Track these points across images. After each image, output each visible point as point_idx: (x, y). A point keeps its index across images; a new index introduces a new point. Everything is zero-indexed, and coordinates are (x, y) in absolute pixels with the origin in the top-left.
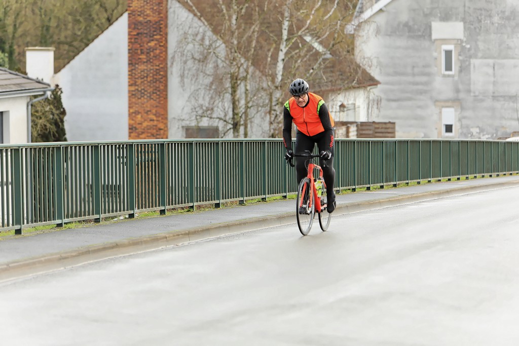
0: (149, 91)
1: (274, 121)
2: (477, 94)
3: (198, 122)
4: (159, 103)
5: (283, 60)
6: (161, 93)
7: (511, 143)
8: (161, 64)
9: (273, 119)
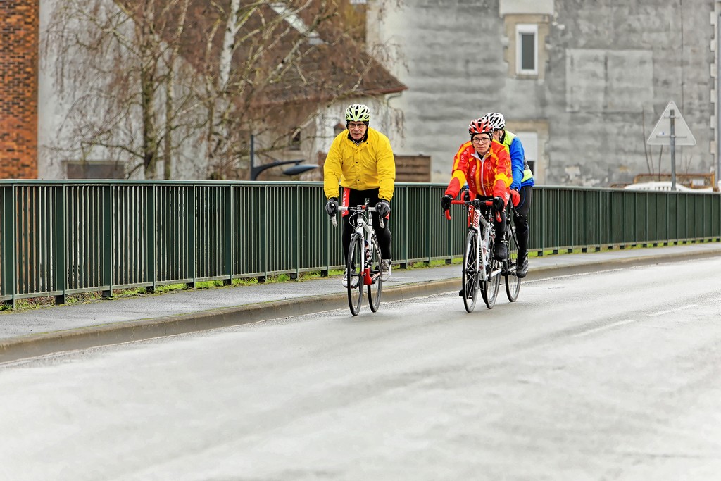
0: (6, 100)
1: (215, 151)
2: (577, 108)
3: (85, 154)
4: (24, 122)
5: (232, 46)
6: (27, 104)
7: (633, 193)
8: (28, 54)
9: (213, 148)
